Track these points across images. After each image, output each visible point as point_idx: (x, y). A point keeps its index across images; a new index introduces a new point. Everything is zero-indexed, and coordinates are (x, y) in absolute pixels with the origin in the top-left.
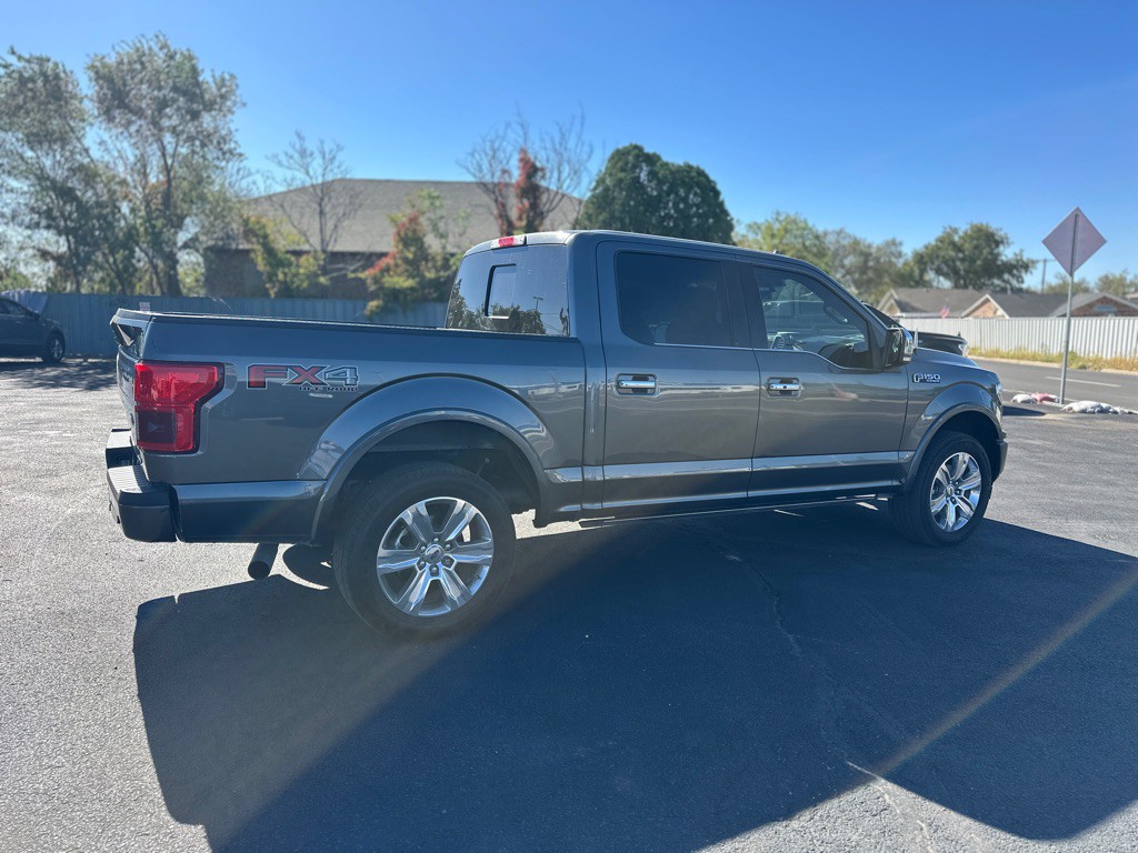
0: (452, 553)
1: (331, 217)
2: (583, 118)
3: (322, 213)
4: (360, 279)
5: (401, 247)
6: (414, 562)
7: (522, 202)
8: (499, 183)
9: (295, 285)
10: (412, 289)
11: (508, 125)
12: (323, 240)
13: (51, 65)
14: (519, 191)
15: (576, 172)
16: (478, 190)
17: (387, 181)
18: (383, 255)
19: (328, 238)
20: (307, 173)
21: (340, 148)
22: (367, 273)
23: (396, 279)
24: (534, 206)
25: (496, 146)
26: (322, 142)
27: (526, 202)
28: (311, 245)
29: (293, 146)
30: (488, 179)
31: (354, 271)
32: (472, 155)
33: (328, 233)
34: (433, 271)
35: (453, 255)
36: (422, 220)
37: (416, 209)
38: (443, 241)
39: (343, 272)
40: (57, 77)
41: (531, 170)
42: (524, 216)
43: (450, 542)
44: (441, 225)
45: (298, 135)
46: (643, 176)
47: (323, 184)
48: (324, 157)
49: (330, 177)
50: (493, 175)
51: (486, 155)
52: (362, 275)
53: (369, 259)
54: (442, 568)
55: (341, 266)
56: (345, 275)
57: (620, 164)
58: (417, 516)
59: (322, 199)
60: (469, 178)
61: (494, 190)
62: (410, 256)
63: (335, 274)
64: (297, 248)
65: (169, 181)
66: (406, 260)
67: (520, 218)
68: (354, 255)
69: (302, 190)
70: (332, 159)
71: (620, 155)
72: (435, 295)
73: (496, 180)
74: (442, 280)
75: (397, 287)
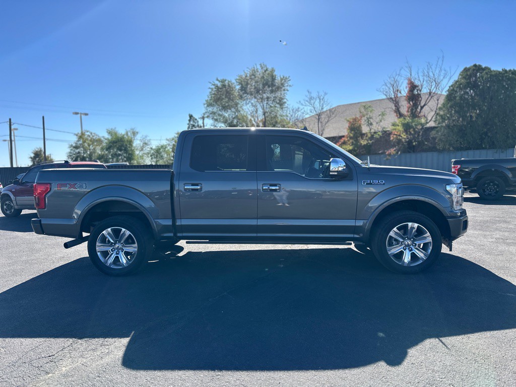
0: (124, 247)
2: (443, 57)
3: (319, 122)
5: (350, 132)
7: (409, 103)
13: (227, 81)
14: (407, 99)
16: (388, 101)
18: (343, 136)
21: (326, 94)
26: (318, 92)
27: (411, 103)
29: (307, 96)
34: (366, 141)
35: (375, 133)
38: (370, 127)
40: (229, 86)
41: (413, 88)
42: (410, 110)
43: (122, 243)
44: (370, 120)
58: (108, 233)
65: (265, 118)
67: (408, 111)
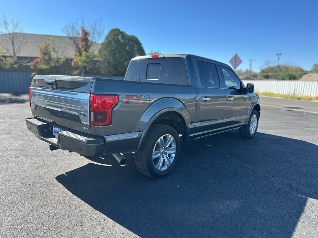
0: (167, 151)
1: (16, 45)
3: (13, 44)
4: (28, 66)
5: (43, 56)
6: (159, 155)
7: (82, 43)
8: (75, 37)
9: (4, 67)
10: (47, 69)
11: (78, 19)
12: (14, 52)
14: (82, 39)
15: (99, 35)
16: (68, 39)
17: (32, 34)
18: (37, 58)
19: (15, 52)
20: (7, 29)
21: (19, 22)
22: (31, 63)
23: (42, 66)
24: (87, 45)
25: (74, 25)
26: (13, 20)
27: (84, 43)
28: (10, 54)
29: (2, 20)
30: (71, 35)
31: (25, 63)
32: (65, 27)
33: (16, 50)
34: (54, 63)
35: (60, 58)
36: (50, 47)
37: (46, 44)
38: (57, 54)
39: (22, 63)
41: (86, 34)
42: (84, 47)
43: (166, 148)
44: (56, 49)
45: (4, 16)
46: (120, 38)
47: (13, 33)
48: (13, 25)
49: (16, 31)
50: (73, 34)
51: (70, 27)
52: (28, 64)
53: (32, 59)
54: (165, 156)
55: (21, 61)
56: (23, 64)
57: (113, 34)
58: (161, 140)
59: (13, 39)
60: (65, 35)
61: (74, 39)
62: (47, 58)
63: (19, 64)
64: (5, 55)
66: (45, 60)
67: (82, 48)
68: (26, 58)
69: (5, 35)
70: (16, 26)
71: (113, 31)
72: (55, 71)
73: (74, 36)
74: (57, 66)
75: (42, 68)
